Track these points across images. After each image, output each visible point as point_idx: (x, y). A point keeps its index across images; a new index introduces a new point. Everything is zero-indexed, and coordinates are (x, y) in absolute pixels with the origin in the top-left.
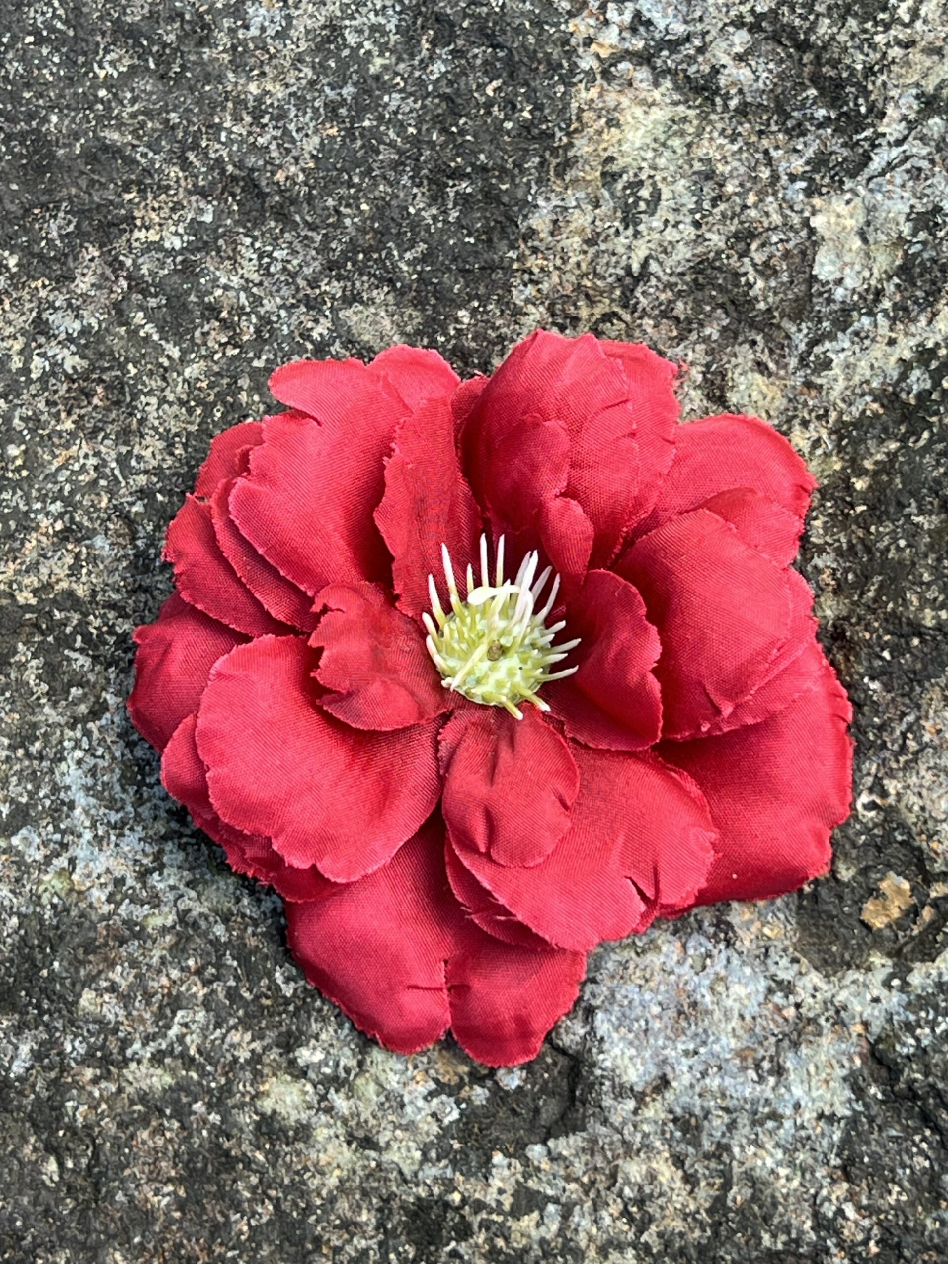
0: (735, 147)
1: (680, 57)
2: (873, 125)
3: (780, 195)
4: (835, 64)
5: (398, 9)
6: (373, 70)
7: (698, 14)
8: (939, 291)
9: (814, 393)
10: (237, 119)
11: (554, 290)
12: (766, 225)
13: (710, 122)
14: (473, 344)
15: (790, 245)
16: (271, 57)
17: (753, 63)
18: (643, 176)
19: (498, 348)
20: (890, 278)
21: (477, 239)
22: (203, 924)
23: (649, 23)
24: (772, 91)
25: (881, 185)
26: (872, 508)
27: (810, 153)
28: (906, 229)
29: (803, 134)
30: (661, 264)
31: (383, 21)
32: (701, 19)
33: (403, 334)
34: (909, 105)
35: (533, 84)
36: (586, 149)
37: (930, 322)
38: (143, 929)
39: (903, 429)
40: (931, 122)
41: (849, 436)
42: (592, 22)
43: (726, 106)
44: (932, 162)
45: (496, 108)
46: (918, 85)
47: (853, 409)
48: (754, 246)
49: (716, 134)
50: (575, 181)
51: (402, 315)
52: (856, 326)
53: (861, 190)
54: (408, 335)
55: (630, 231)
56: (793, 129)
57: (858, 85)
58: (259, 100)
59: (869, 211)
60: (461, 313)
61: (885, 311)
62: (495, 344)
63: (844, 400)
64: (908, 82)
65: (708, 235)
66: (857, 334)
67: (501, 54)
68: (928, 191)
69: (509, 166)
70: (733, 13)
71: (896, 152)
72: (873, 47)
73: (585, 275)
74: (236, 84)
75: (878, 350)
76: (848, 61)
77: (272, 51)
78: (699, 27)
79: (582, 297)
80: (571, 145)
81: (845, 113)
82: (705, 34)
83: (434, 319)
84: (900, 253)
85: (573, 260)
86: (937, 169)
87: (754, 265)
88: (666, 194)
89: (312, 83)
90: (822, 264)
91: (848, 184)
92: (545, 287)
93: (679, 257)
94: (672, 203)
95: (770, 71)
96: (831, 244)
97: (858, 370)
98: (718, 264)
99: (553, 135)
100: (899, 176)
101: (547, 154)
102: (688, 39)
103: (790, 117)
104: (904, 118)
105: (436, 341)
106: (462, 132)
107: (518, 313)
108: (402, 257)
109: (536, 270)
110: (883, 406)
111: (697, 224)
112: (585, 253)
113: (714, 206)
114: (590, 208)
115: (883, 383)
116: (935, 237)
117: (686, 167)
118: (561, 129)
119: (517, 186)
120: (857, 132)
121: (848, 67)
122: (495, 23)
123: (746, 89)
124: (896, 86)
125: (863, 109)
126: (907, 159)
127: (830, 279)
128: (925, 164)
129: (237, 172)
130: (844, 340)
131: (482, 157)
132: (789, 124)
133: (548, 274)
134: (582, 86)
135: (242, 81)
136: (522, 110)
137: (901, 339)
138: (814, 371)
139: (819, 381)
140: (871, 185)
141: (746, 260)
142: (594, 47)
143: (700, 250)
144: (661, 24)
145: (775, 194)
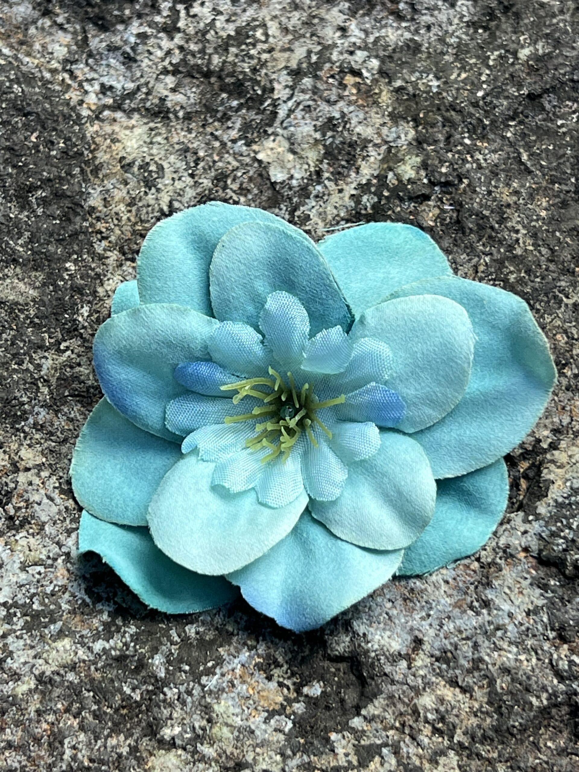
0: (193, 135)
1: (137, 101)
3: (231, 152)
4: (232, 74)
7: (138, 74)
8: (354, 156)
11: (119, 238)
13: (172, 126)
14: (82, 282)
15: (251, 173)
17: (183, 91)
18: (148, 160)
19: (98, 281)
20: (321, 162)
21: (61, 220)
22: (57, 678)
23: (111, 88)
24: (200, 103)
25: (290, 122)
27: (238, 125)
28: (318, 135)
29: (229, 119)
30: (180, 202)
32: (142, 76)
33: (34, 288)
34: (285, 79)
35: (59, 128)
36: (105, 157)
37: (357, 173)
43: (177, 118)
44: (314, 100)
45: (41, 147)
46: (286, 67)
48: (229, 182)
49: (179, 131)
50: (106, 176)
51: (30, 277)
52: (314, 193)
53: (279, 131)
54: (38, 288)
55: (153, 190)
56: (222, 118)
57: (251, 79)
59: (289, 139)
60: (68, 265)
61: (328, 179)
62: (95, 279)
65: (201, 181)
66: (317, 196)
67: (32, 118)
68: (320, 114)
69: (63, 174)
70: (160, 67)
71: (290, 104)
72: (251, 57)
73: (136, 223)
75: (335, 198)
76: (240, 69)
78: (142, 81)
79: (138, 237)
80: (95, 158)
81: (249, 98)
82: (147, 84)
83: (52, 273)
84: (321, 147)
85: (125, 218)
86: (319, 103)
87: (234, 192)
88: (166, 165)
90: (275, 175)
91: (270, 130)
92: (113, 238)
93: (190, 195)
94: (172, 169)
95: (195, 93)
96: (275, 163)
97: (328, 213)
98: (212, 196)
99: (82, 154)
100: (299, 114)
101: (83, 165)
103: (217, 111)
104: (287, 86)
105: (59, 285)
106: (26, 165)
107: (102, 258)
108: (17, 244)
109: (104, 230)
111: (192, 176)
112: (130, 211)
113: (197, 164)
114: (122, 186)
115: (347, 211)
116: (337, 132)
117: (171, 149)
118: (86, 149)
119: (73, 184)
120: (262, 104)
122: (22, 101)
123: (185, 105)
124: (274, 73)
125: (259, 92)
126: (298, 104)
127: (285, 178)
128: (311, 103)
131: (45, 174)
132: (219, 115)
133: (112, 230)
134: (88, 124)
136: (59, 143)
137: (345, 187)
140: (285, 125)
141: (228, 191)
142: (85, 106)
143: (199, 190)
144: (119, 86)
145: (228, 152)
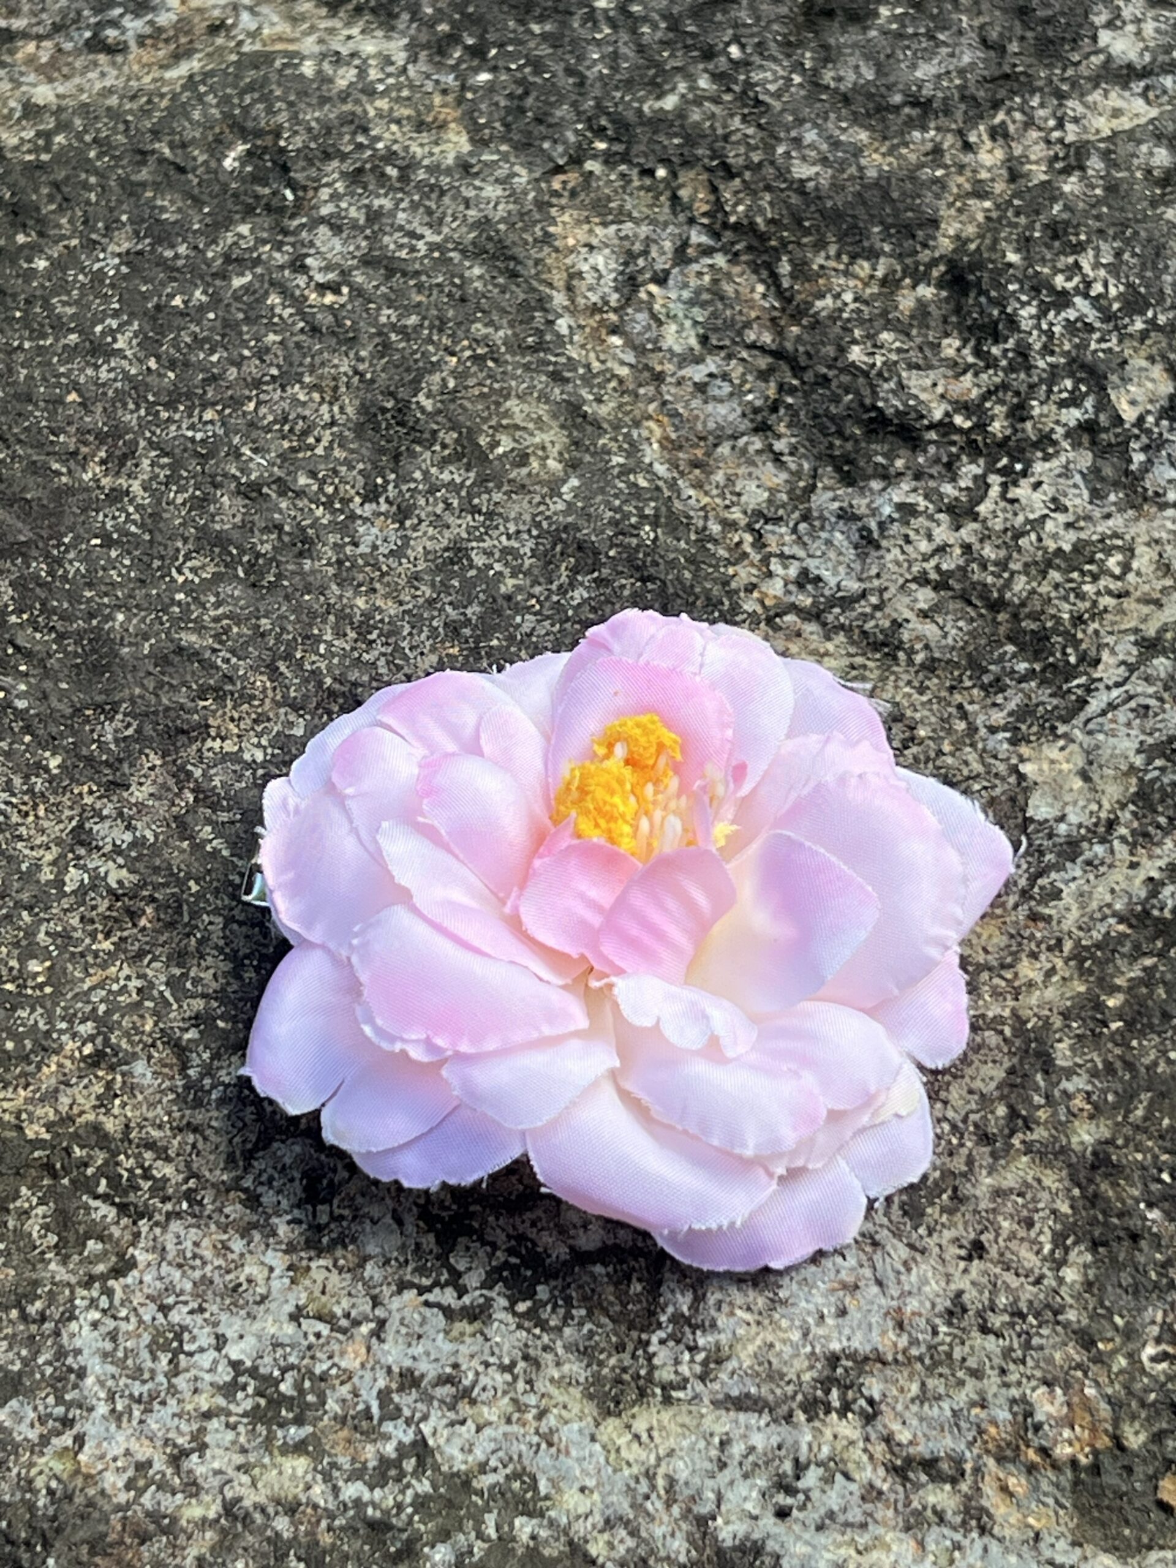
2: (1086, 673)
5: (535, 532)
6: (503, 589)
9: (1041, 925)
10: (340, 634)
12: (966, 772)
16: (383, 575)
26: (1130, 1024)
31: (516, 545)
38: (174, 1520)
39: (1159, 944)
40: (1155, 662)
41: (1093, 957)
42: (754, 571)
47: (1094, 933)
58: (367, 615)
63: (1080, 928)
64: (1123, 627)
74: (341, 597)
77: (385, 568)
89: (431, 602)
102: (864, 595)
110: (1131, 926)
121: (1053, 616)
129: (337, 686)
130: (1075, 870)
135: (349, 594)
138: (1039, 903)
139: (1047, 911)
